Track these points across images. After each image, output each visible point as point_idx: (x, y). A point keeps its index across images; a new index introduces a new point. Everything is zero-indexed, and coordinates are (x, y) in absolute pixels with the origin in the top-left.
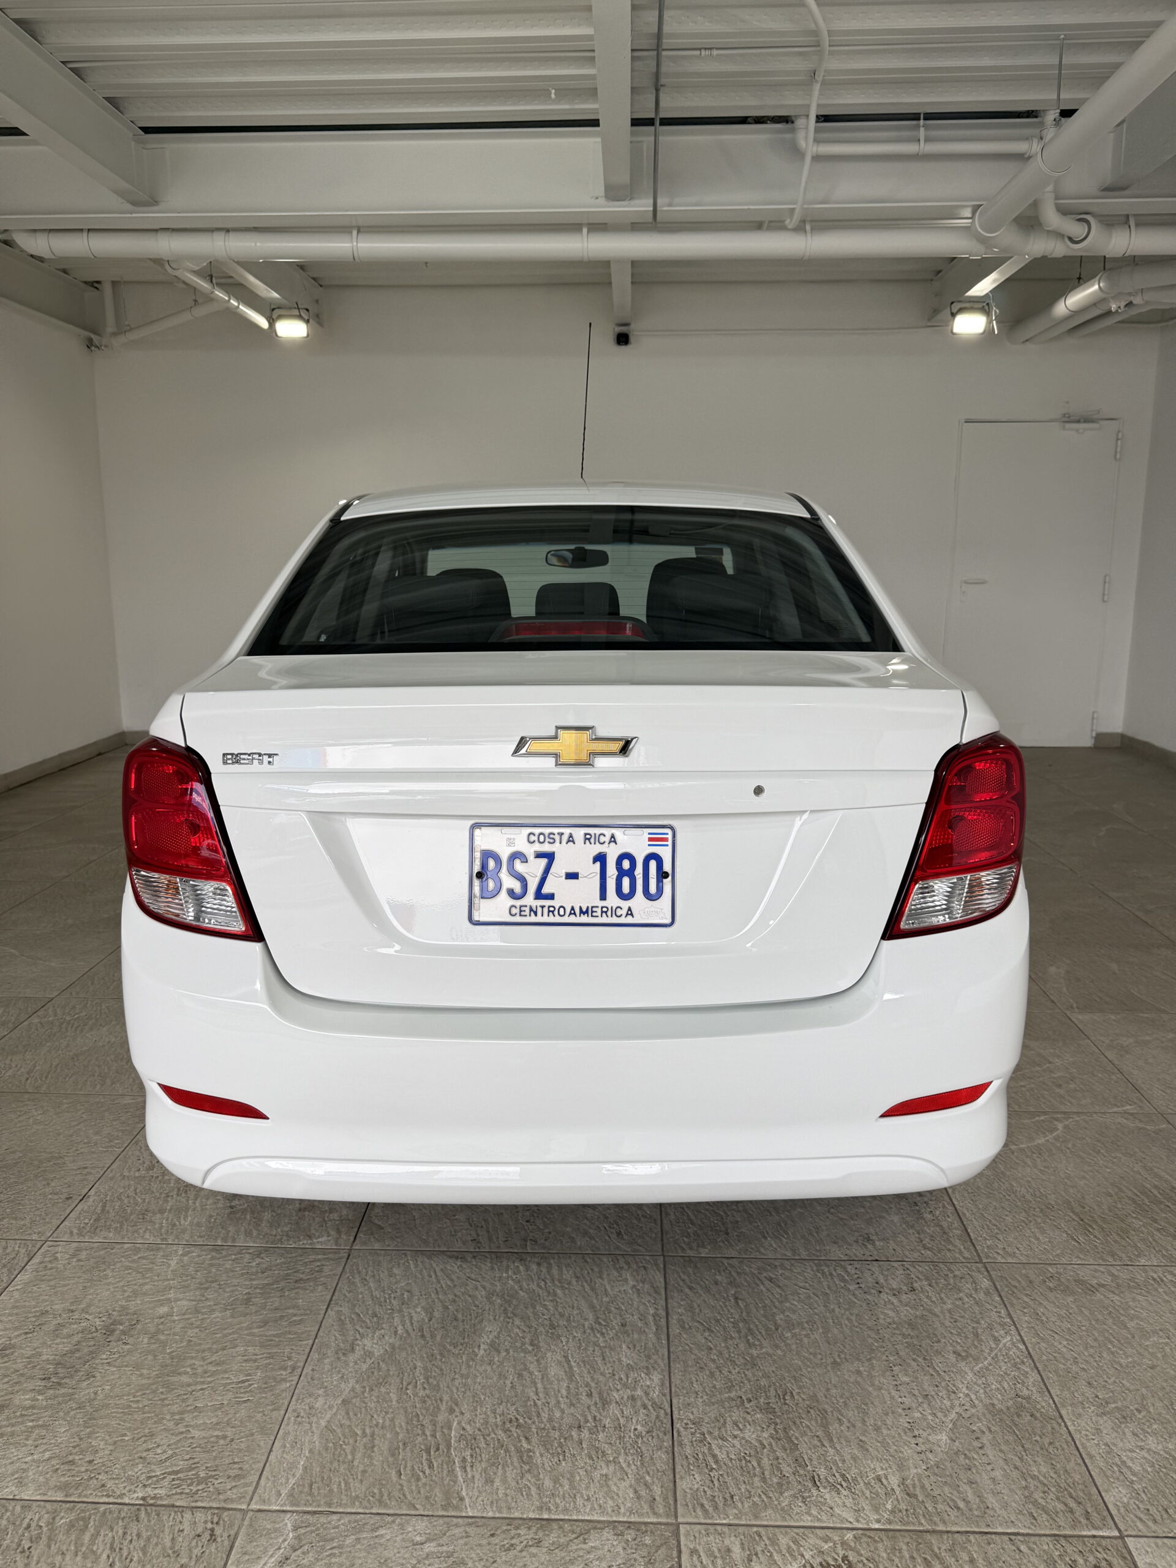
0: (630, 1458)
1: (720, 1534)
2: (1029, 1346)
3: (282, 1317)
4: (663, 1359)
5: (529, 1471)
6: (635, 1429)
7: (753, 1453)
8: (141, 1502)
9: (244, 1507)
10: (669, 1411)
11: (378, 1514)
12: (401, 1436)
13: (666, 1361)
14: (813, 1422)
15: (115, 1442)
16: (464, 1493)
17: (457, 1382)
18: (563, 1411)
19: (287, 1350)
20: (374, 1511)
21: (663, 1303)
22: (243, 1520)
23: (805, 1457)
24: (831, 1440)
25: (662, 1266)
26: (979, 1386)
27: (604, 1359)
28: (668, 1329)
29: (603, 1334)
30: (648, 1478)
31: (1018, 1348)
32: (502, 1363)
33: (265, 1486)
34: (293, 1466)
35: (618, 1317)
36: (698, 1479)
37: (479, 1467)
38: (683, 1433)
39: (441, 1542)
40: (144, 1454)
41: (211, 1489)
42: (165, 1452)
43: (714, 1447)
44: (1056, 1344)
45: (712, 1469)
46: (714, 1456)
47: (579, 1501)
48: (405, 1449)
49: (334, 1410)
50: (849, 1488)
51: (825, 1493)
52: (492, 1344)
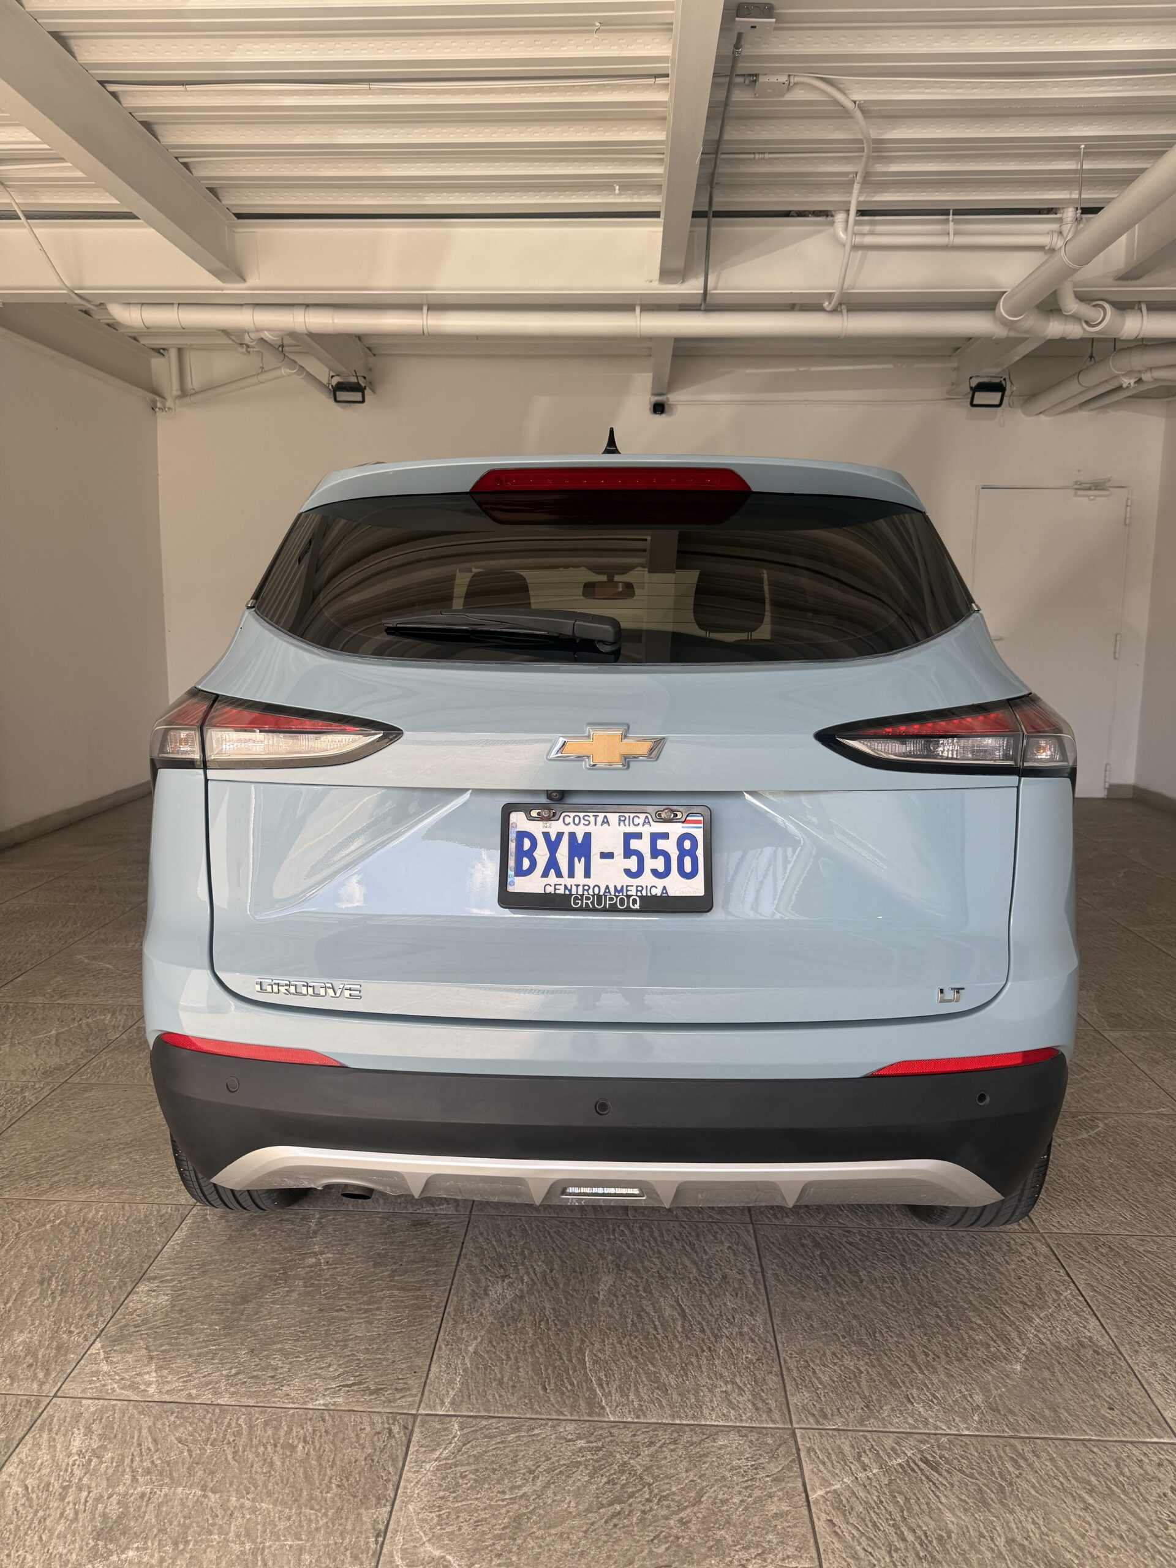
0: (744, 1379)
1: (831, 1437)
2: (1087, 1298)
3: (418, 1268)
4: (764, 1304)
5: (658, 1388)
6: (747, 1358)
7: (852, 1376)
8: (323, 1408)
9: (414, 1412)
10: (774, 1344)
11: (532, 1419)
12: (541, 1360)
13: (766, 1306)
14: (903, 1354)
15: (291, 1363)
16: (604, 1403)
17: (583, 1320)
18: (680, 1343)
19: (428, 1294)
20: (528, 1416)
21: (757, 1260)
22: (414, 1422)
23: (899, 1380)
24: (920, 1369)
25: (752, 1232)
26: (1046, 1328)
27: (711, 1304)
28: (764, 1281)
29: (706, 1284)
30: (763, 1394)
31: (1077, 1299)
32: (621, 1305)
33: (429, 1397)
34: (451, 1382)
35: (719, 1272)
36: (807, 1396)
37: (614, 1385)
38: (789, 1361)
39: (591, 1439)
40: (319, 1372)
41: (383, 1398)
42: (336, 1370)
43: (817, 1371)
44: (1111, 1296)
45: (818, 1388)
46: (818, 1379)
47: (706, 1411)
48: (546, 1370)
49: (479, 1340)
50: (939, 1404)
51: (919, 1407)
52: (610, 1291)
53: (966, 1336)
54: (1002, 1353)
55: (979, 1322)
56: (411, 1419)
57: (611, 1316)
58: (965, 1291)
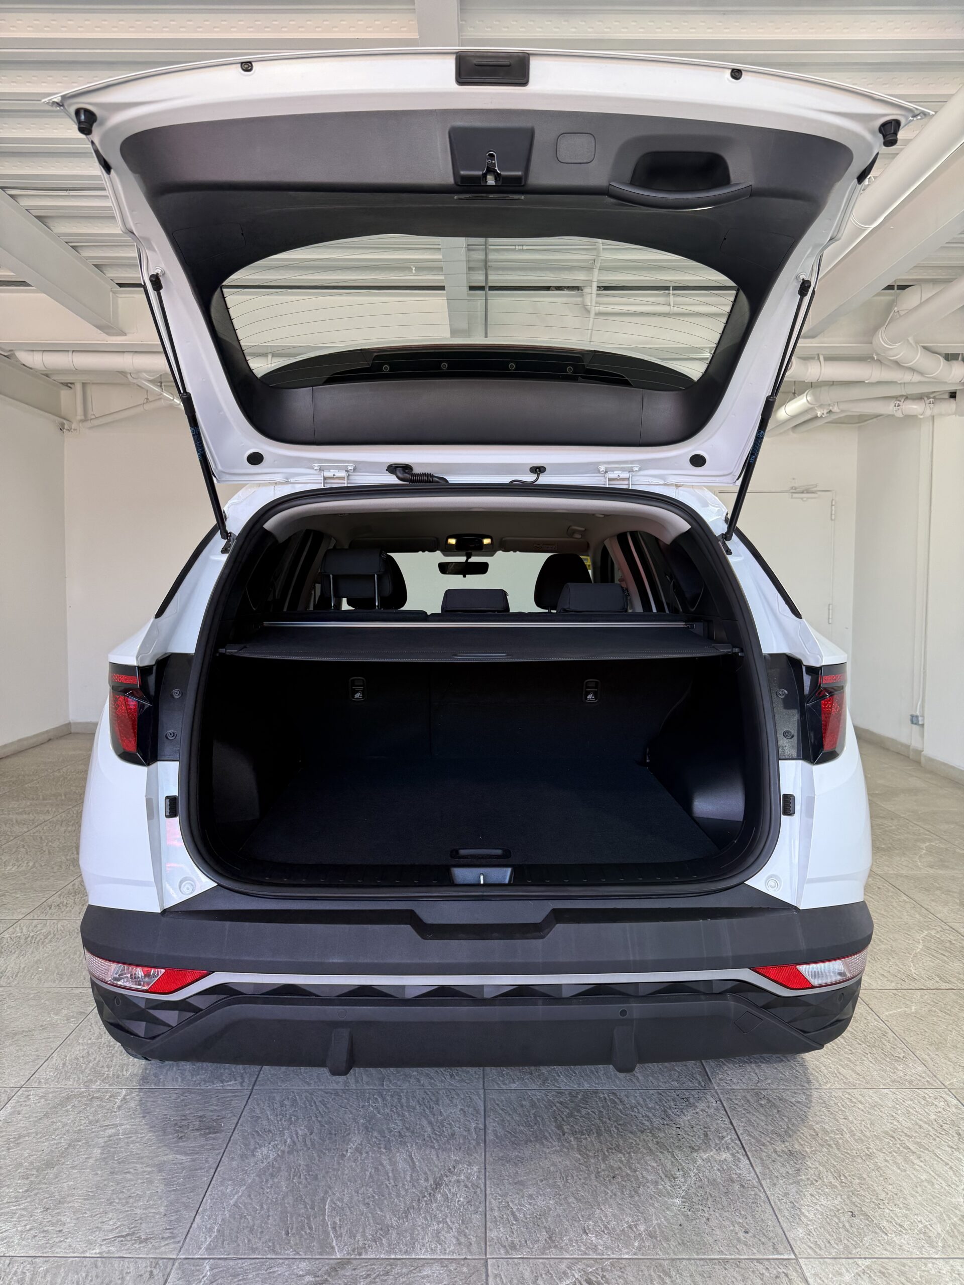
0: (454, 1219)
1: (516, 1264)
2: (743, 1142)
3: (200, 1135)
5: (381, 1229)
6: (459, 1201)
7: (542, 1213)
8: (98, 1256)
9: (175, 1257)
10: (483, 1189)
11: (272, 1259)
12: (288, 1209)
13: (483, 1157)
15: (78, 1219)
16: (334, 1244)
17: (330, 1174)
18: (406, 1190)
19: (204, 1157)
20: (269, 1256)
21: (482, 1119)
22: (173, 1265)
23: (579, 1215)
24: (598, 1204)
25: (482, 1096)
26: (705, 1167)
27: (438, 1157)
28: (485, 1136)
29: (437, 1140)
30: (467, 1231)
31: (735, 1143)
32: (363, 1160)
33: (189, 1243)
34: (209, 1231)
35: (449, 1130)
36: (502, 1231)
37: (346, 1228)
38: (493, 1202)
39: (317, 1274)
40: (100, 1225)
41: (150, 1246)
42: (115, 1223)
43: (515, 1210)
44: (762, 1139)
45: (513, 1224)
46: (514, 1216)
47: (418, 1246)
48: (291, 1217)
49: (240, 1194)
50: (609, 1234)
51: (592, 1237)
52: (357, 1149)
53: (640, 1176)
54: (666, 1190)
55: (655, 1165)
56: (170, 1262)
57: (354, 1170)
58: (647, 1138)
